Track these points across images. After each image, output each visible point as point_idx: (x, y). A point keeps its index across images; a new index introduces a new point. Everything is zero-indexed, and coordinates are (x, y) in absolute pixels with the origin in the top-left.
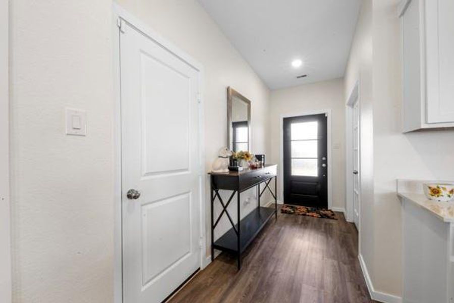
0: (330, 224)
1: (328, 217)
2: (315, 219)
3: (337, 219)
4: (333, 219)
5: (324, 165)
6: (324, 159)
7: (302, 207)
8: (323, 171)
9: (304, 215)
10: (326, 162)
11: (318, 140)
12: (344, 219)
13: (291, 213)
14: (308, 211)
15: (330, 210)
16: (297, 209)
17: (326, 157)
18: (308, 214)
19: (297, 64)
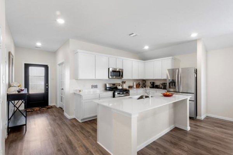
0: (52, 110)
1: (50, 108)
2: (45, 110)
3: (53, 108)
4: (52, 108)
5: (47, 87)
6: (47, 84)
7: (36, 108)
8: (47, 90)
9: (40, 110)
10: (48, 86)
11: (44, 76)
12: (56, 107)
13: (33, 111)
14: (41, 108)
15: (50, 106)
16: (34, 109)
17: (48, 84)
18: (41, 109)
19: (39, 44)
